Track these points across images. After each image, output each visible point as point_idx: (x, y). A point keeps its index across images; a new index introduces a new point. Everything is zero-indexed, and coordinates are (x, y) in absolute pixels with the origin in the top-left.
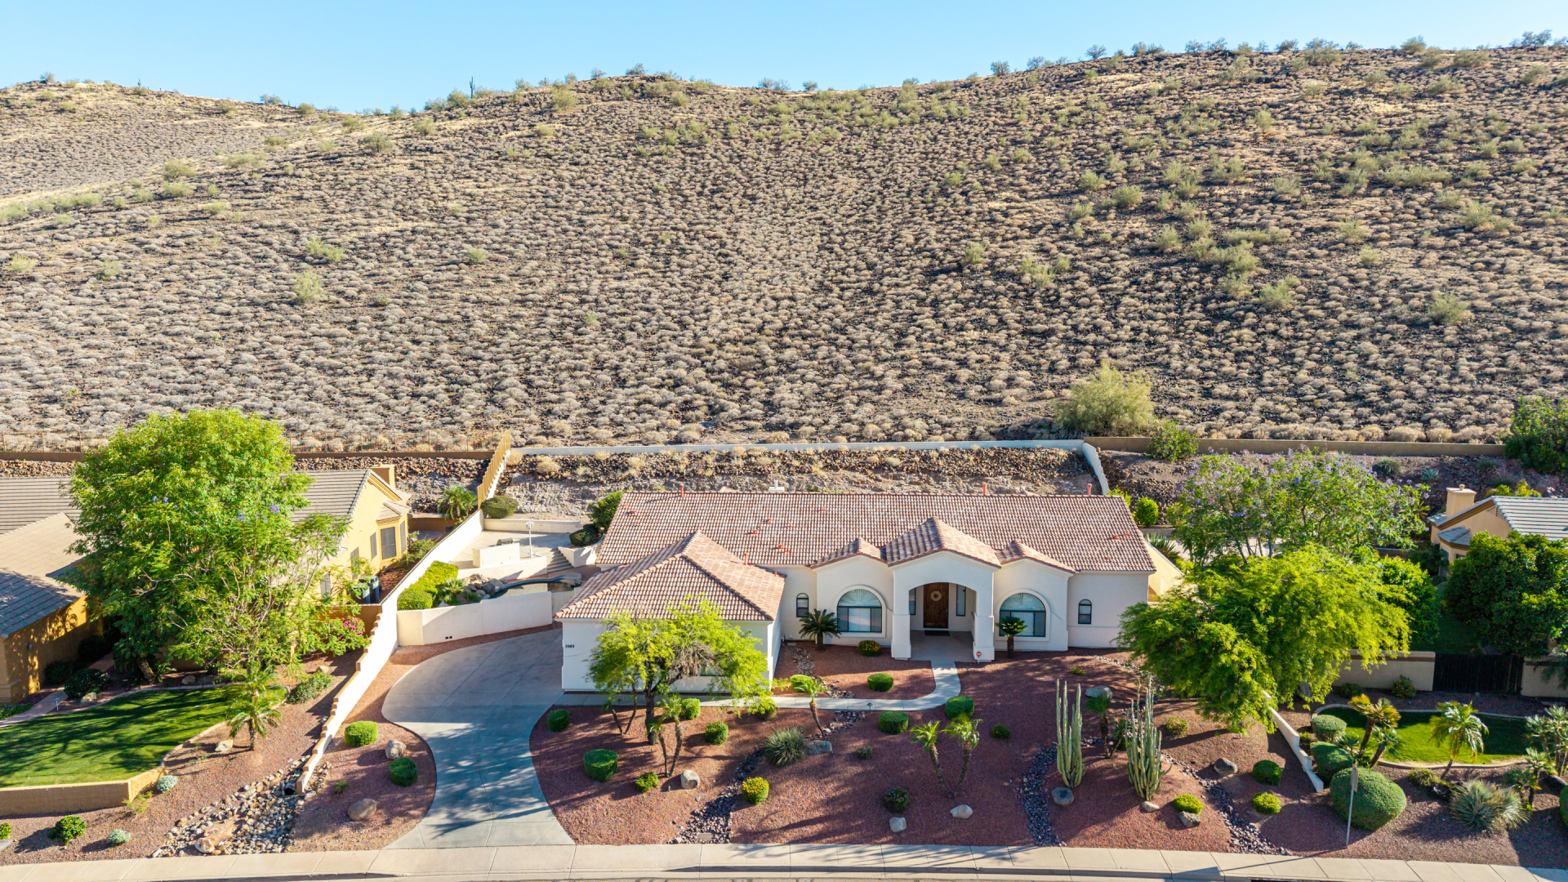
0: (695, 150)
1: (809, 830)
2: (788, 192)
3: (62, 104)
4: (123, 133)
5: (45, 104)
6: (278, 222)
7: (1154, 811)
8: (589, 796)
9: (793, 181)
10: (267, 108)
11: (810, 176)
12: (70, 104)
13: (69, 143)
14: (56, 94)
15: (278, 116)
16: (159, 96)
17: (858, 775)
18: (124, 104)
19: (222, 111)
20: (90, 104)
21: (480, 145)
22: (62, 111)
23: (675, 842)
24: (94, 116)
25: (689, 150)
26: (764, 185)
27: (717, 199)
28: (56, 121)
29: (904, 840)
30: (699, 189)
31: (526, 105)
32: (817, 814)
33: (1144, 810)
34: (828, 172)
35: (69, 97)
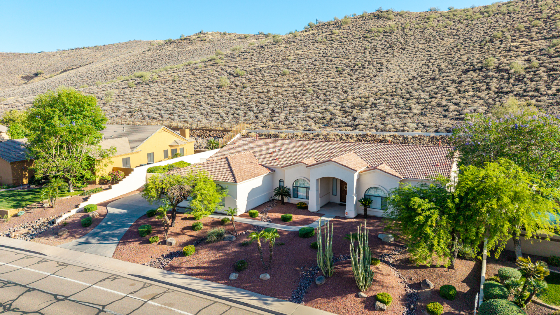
0: (389, 34)
1: (196, 271)
2: (420, 46)
3: (203, 38)
4: (216, 46)
5: (199, 39)
6: (234, 65)
7: (362, 297)
8: (133, 241)
9: (424, 42)
10: (259, 36)
11: (432, 39)
12: (205, 38)
13: (201, 49)
14: (202, 36)
15: (261, 38)
16: (229, 34)
17: (235, 252)
18: (219, 37)
19: (245, 37)
20: (210, 38)
21: (311, 38)
22: (202, 40)
23: (144, 264)
24: (210, 41)
25: (386, 34)
26: (411, 44)
27: (389, 50)
28: (200, 44)
29: (231, 284)
30: (383, 47)
31: (333, 25)
32: (206, 265)
33: (357, 296)
34: (441, 37)
35: (205, 36)
